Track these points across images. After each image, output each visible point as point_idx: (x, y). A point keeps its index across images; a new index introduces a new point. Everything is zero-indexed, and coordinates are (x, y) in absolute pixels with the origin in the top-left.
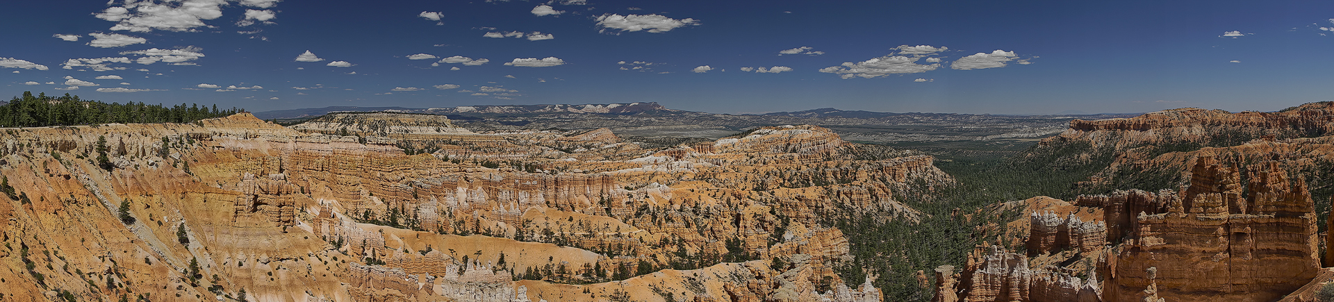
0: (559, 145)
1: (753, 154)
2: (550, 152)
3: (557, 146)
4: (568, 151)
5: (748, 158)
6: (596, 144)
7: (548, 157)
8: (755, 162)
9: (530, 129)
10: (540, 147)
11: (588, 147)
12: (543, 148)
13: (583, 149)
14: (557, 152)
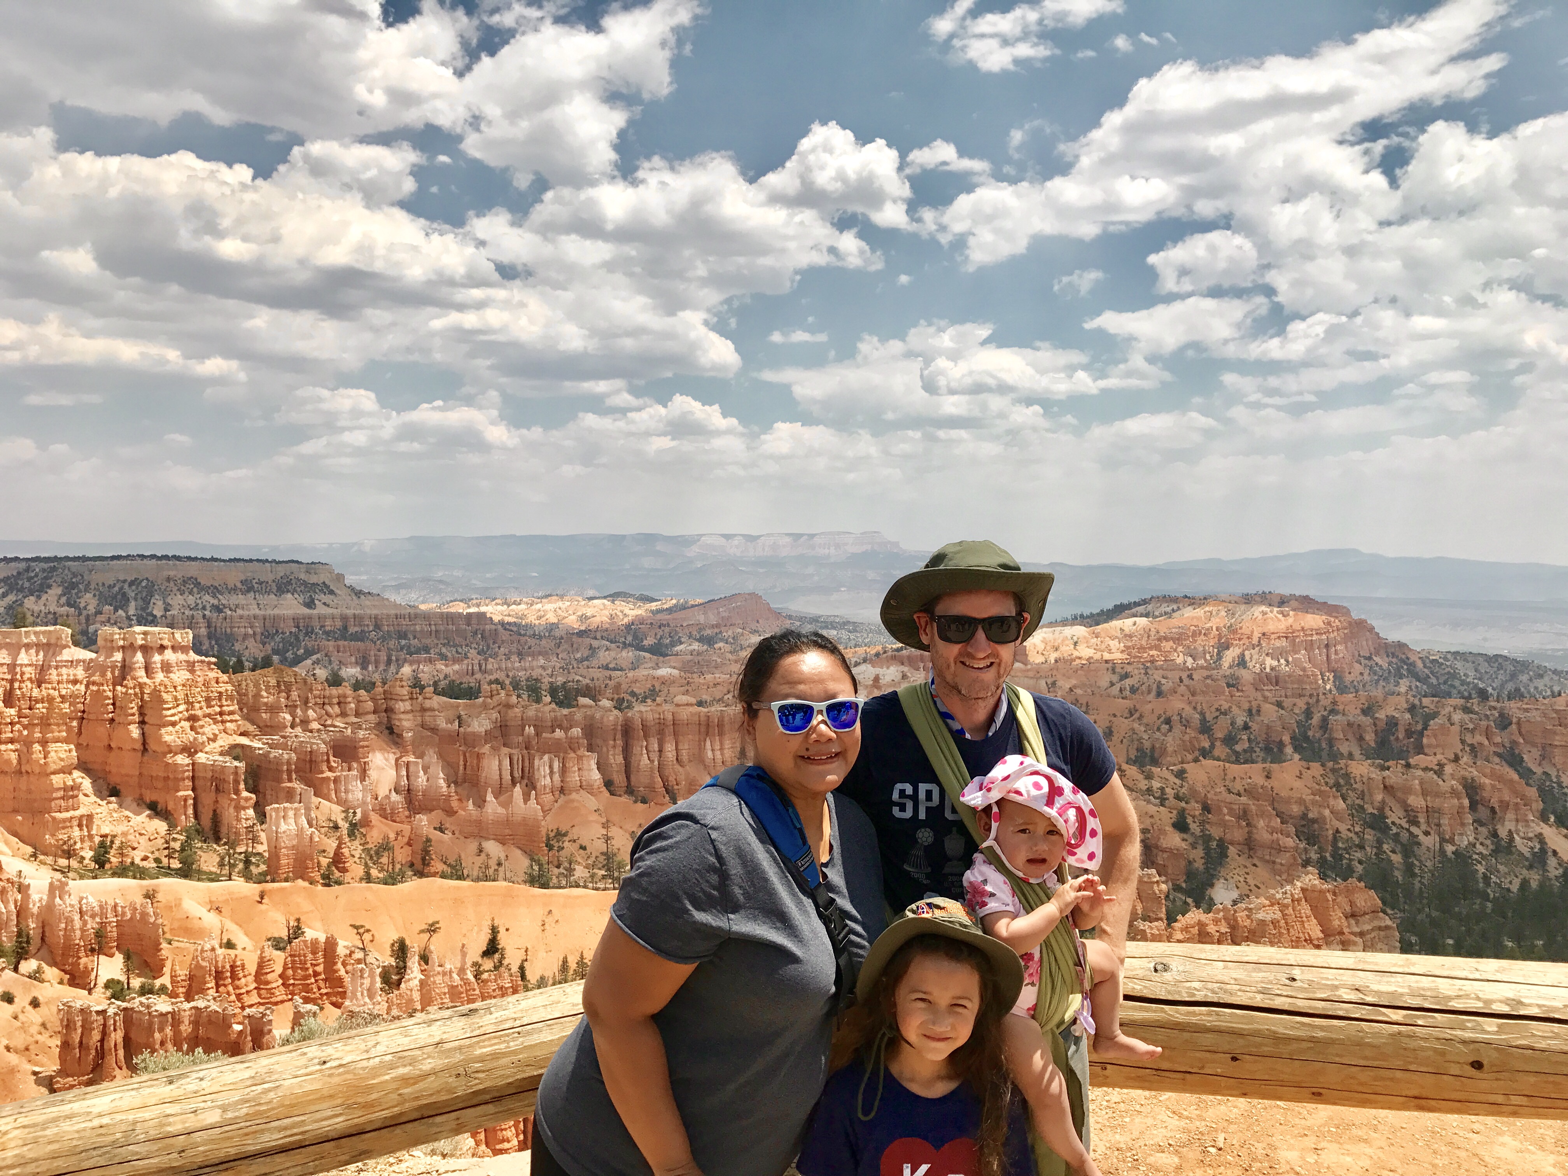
0: (635, 637)
1: (1129, 669)
2: (613, 654)
3: (630, 638)
4: (659, 651)
5: (1115, 678)
6: (728, 633)
7: (607, 668)
8: (1133, 690)
9: (562, 597)
10: (588, 641)
11: (709, 641)
12: (595, 643)
13: (696, 646)
14: (628, 655)
